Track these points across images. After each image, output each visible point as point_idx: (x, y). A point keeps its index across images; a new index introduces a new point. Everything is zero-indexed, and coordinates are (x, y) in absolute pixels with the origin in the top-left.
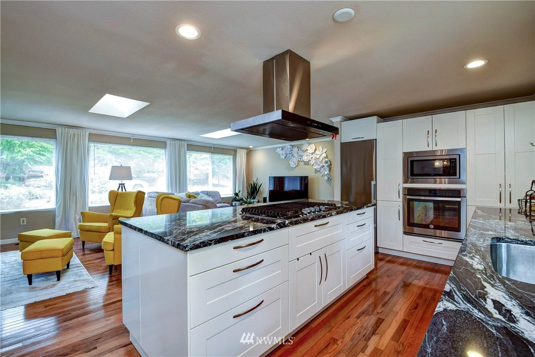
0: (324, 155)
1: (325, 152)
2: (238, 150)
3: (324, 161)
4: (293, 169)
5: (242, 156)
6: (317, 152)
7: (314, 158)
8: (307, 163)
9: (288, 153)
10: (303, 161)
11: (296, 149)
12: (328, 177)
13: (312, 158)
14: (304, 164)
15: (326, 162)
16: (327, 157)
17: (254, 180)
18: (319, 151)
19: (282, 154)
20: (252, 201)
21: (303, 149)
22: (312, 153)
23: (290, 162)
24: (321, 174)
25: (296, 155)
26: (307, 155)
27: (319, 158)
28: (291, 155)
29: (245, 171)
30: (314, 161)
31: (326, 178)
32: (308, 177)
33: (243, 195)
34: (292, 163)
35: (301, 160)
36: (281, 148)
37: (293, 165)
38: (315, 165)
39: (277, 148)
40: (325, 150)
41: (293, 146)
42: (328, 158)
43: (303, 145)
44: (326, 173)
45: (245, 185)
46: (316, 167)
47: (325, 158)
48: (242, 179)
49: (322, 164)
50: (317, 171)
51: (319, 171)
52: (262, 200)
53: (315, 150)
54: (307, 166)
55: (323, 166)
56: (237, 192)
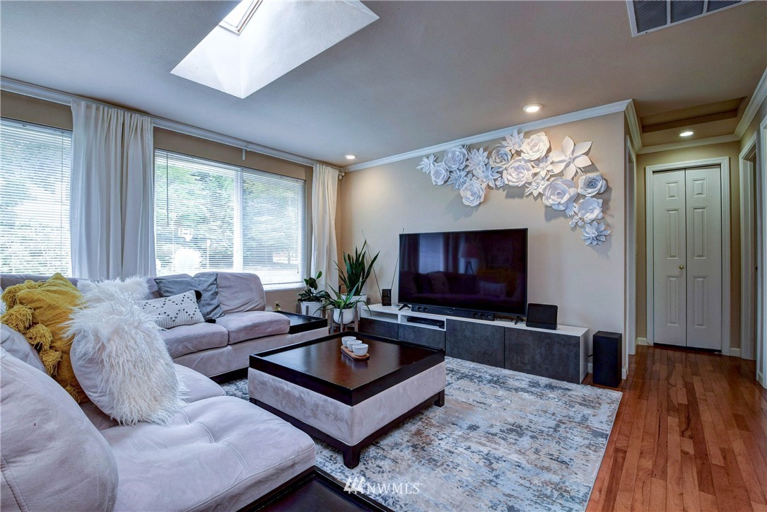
0: (584, 162)
1: (587, 154)
2: (318, 169)
3: (582, 179)
4: (470, 210)
5: (326, 182)
6: (554, 156)
7: (543, 173)
8: (516, 192)
9: (454, 167)
10: (505, 187)
11: (480, 156)
12: (597, 230)
13: (535, 174)
14: (508, 196)
15: (591, 184)
16: (591, 168)
17: (357, 245)
18: (563, 151)
19: (437, 174)
20: (354, 299)
21: (507, 150)
22: (538, 161)
23: (462, 193)
24: (571, 223)
25: (479, 172)
26: (517, 169)
27: (561, 174)
28: (463, 173)
29: (333, 223)
30: (545, 184)
31: (591, 232)
32: (527, 229)
33: (329, 283)
34: (468, 194)
35: (498, 183)
36: (432, 158)
37: (469, 199)
38: (548, 193)
39: (420, 159)
40: (585, 147)
41: (470, 148)
42: (596, 170)
43: (504, 139)
44: (590, 216)
45: (335, 258)
46: (552, 200)
47: (586, 170)
48: (326, 244)
49: (572, 191)
50: (551, 213)
51: (563, 213)
52: (379, 296)
53: (549, 150)
54: (517, 200)
55: (578, 197)
56: (313, 275)
